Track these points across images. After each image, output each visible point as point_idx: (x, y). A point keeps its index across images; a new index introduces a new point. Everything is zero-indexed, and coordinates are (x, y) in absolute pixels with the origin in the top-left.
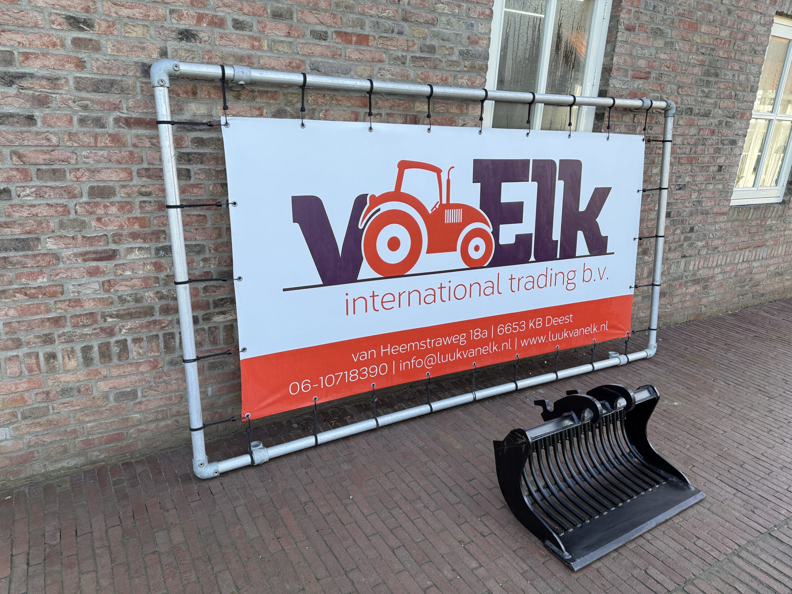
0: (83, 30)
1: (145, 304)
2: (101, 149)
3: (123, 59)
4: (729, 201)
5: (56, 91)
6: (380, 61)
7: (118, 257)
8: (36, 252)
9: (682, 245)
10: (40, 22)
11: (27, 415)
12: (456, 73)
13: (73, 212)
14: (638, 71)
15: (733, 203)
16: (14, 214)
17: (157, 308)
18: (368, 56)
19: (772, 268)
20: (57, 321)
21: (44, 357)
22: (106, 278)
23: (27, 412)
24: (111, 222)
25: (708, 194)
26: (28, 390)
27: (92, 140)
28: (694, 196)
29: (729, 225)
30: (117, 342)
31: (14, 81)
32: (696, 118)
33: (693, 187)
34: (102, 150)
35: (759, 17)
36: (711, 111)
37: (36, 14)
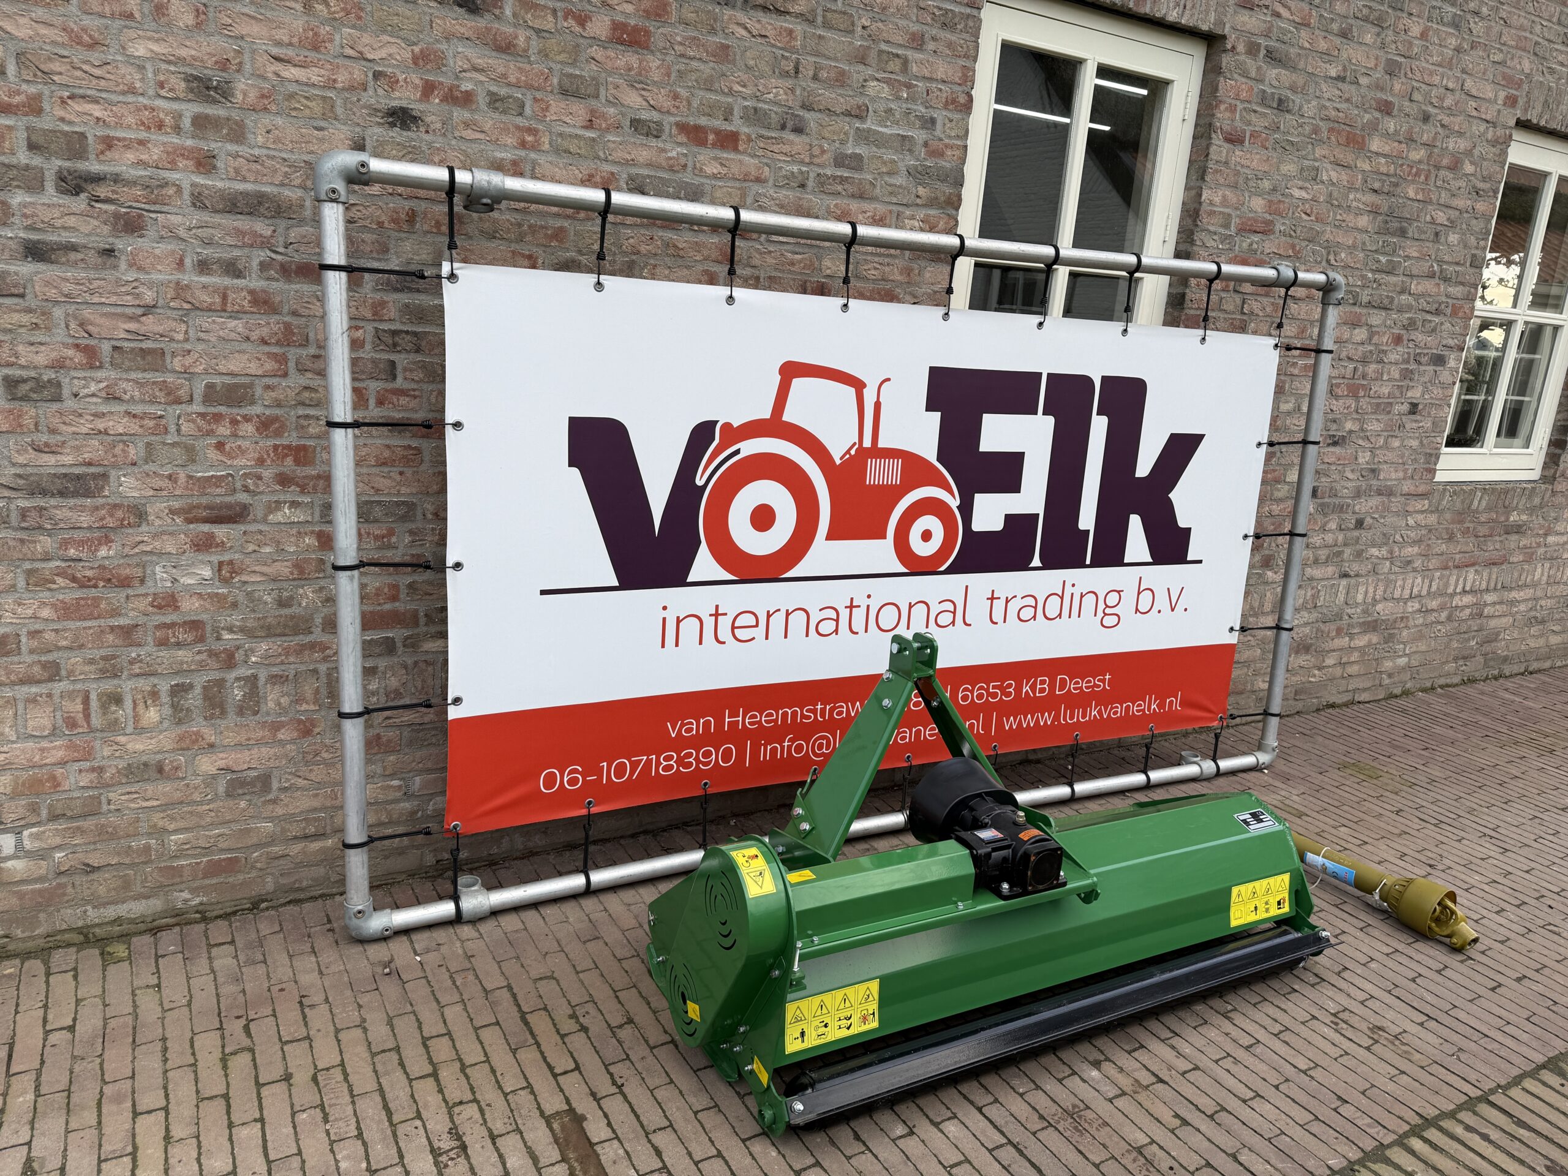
0: (215, 102)
1: (294, 610)
2: (235, 315)
3: (285, 156)
4: (1433, 471)
5: (157, 207)
6: (758, 180)
7: (251, 517)
8: (101, 501)
9: (1340, 553)
10: (138, 85)
11: (59, 812)
12: (901, 209)
13: (172, 428)
14: (1249, 219)
15: (1440, 477)
16: (64, 428)
17: (318, 620)
18: (735, 170)
19: (1522, 607)
20: (127, 633)
21: (99, 700)
22: (226, 557)
23: (60, 805)
24: (242, 451)
25: (1390, 456)
26: (63, 763)
27: (218, 300)
28: (1364, 458)
29: (1432, 519)
30: (238, 679)
31: (84, 185)
32: (1364, 311)
33: (1361, 442)
34: (236, 318)
35: (1482, 129)
36: (1392, 298)
37: (131, 69)
